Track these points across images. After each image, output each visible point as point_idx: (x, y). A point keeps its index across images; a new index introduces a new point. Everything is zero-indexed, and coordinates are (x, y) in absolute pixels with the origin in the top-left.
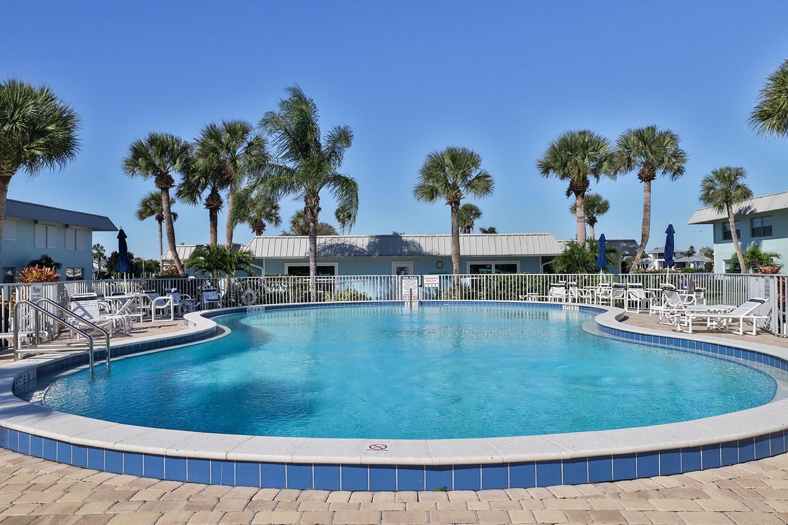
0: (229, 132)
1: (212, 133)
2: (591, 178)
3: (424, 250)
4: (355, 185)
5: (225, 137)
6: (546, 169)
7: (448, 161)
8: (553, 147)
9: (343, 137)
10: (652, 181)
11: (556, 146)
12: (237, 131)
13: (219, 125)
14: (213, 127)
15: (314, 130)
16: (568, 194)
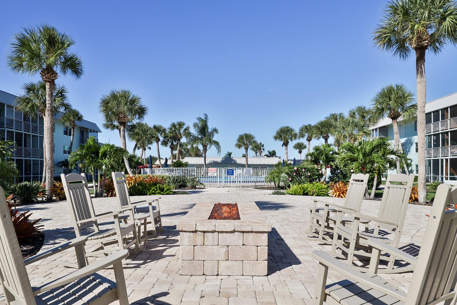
0: (179, 125)
1: (174, 125)
2: (289, 141)
3: (238, 163)
4: (218, 143)
5: (177, 127)
6: (276, 138)
7: (245, 137)
8: (278, 131)
9: (215, 130)
10: (310, 141)
11: (279, 131)
12: (181, 125)
13: (176, 123)
14: (174, 123)
15: (207, 128)
16: (283, 146)
